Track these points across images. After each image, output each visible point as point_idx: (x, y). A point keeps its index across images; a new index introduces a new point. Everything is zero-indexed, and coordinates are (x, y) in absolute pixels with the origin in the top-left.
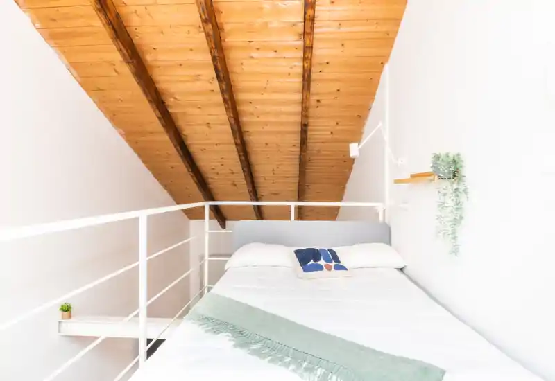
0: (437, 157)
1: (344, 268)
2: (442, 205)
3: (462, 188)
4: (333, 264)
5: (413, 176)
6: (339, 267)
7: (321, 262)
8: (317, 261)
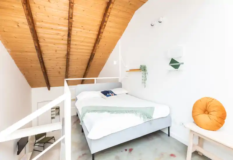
0: (141, 66)
1: (116, 95)
2: (143, 77)
3: (146, 73)
4: (113, 94)
5: (130, 70)
6: (115, 95)
7: (110, 94)
8: (109, 93)
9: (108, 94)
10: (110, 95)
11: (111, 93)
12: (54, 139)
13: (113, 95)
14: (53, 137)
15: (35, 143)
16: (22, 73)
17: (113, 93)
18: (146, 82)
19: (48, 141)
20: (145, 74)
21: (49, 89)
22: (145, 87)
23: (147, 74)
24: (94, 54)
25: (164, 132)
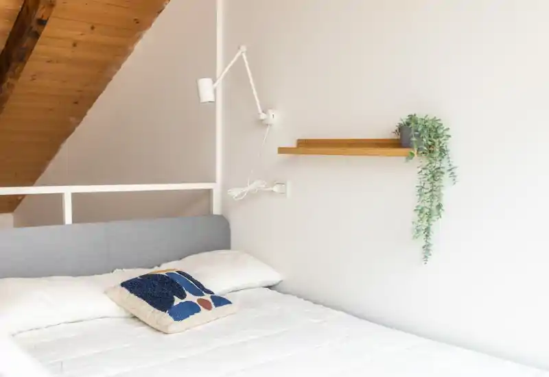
1: (226, 302)
4: (207, 297)
5: (302, 144)
6: (220, 301)
7: (190, 297)
8: (182, 296)
9: (177, 301)
10: (192, 309)
11: (195, 293)
13: (208, 307)
17: (209, 292)
18: (439, 226)
20: (435, 175)
23: (446, 178)
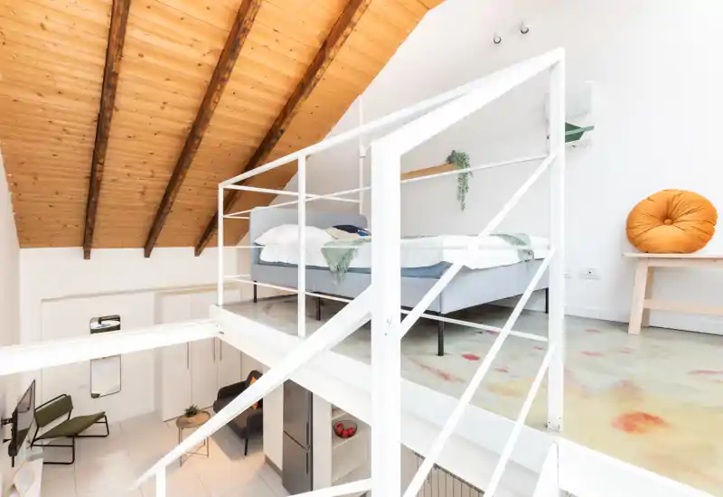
0: (454, 152)
12: (106, 422)
14: (102, 415)
15: (34, 440)
16: (9, 179)
18: (467, 195)
19: (81, 431)
21: (87, 255)
22: (463, 208)
24: (282, 132)
25: (530, 309)
